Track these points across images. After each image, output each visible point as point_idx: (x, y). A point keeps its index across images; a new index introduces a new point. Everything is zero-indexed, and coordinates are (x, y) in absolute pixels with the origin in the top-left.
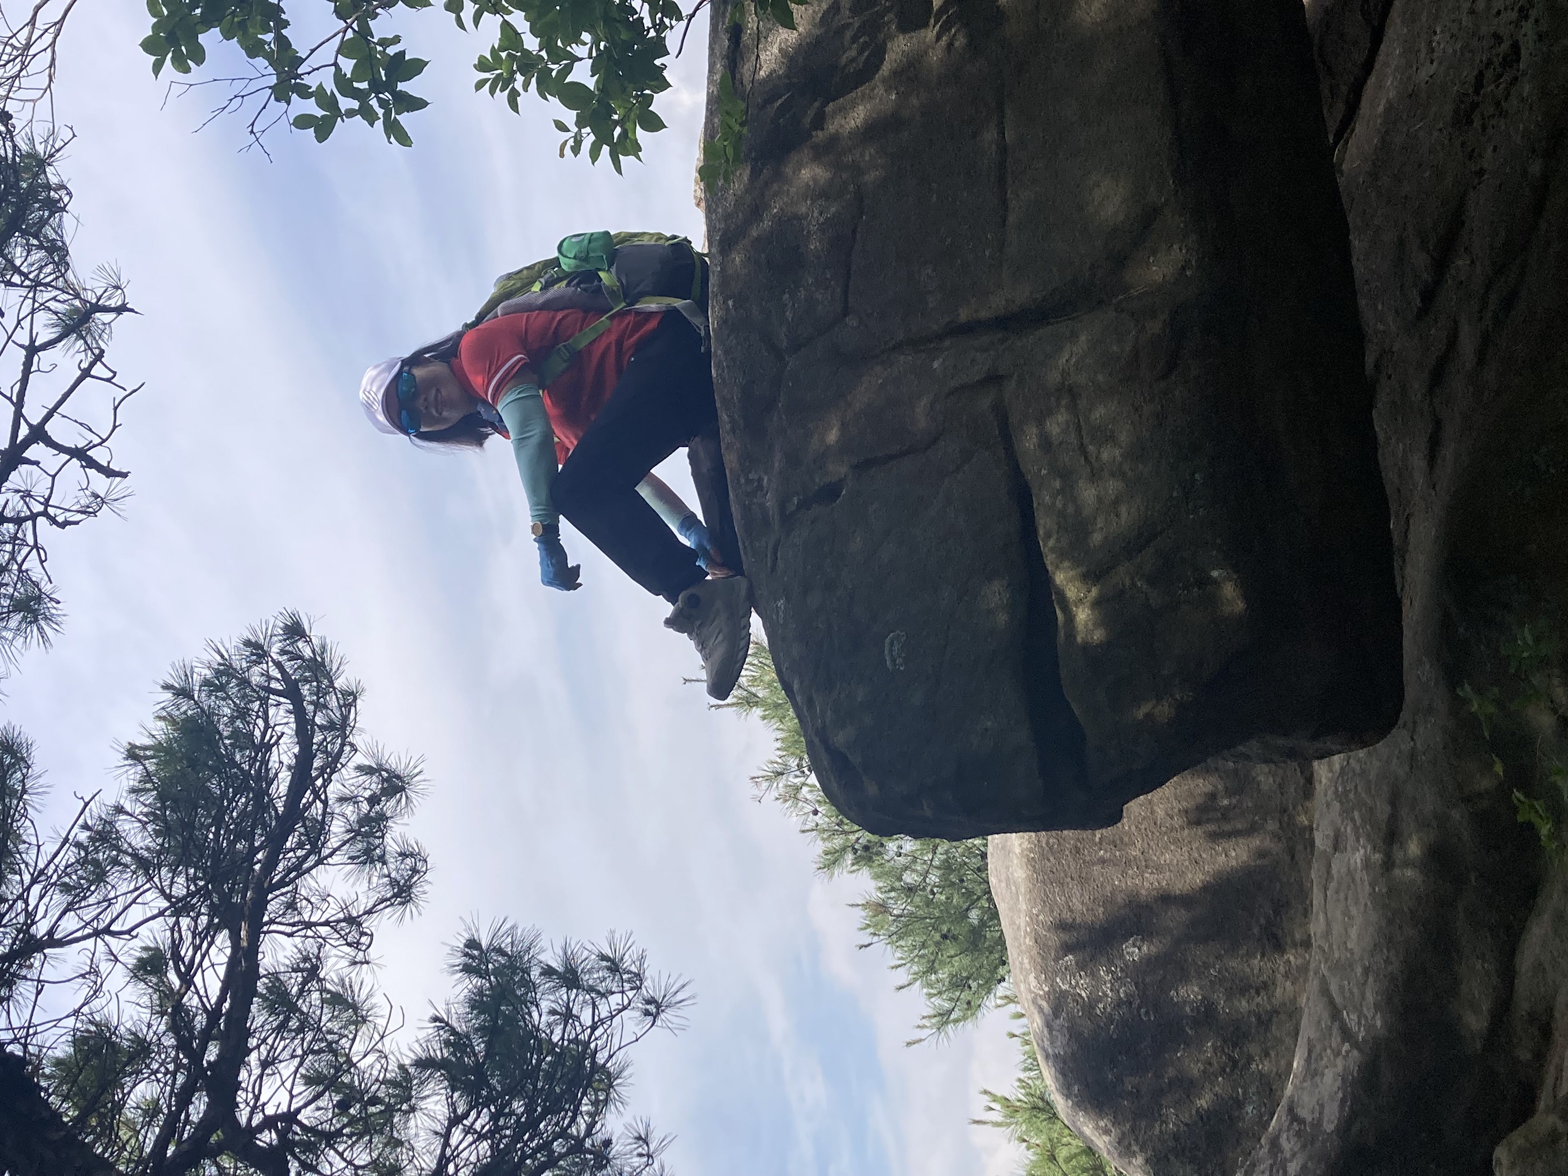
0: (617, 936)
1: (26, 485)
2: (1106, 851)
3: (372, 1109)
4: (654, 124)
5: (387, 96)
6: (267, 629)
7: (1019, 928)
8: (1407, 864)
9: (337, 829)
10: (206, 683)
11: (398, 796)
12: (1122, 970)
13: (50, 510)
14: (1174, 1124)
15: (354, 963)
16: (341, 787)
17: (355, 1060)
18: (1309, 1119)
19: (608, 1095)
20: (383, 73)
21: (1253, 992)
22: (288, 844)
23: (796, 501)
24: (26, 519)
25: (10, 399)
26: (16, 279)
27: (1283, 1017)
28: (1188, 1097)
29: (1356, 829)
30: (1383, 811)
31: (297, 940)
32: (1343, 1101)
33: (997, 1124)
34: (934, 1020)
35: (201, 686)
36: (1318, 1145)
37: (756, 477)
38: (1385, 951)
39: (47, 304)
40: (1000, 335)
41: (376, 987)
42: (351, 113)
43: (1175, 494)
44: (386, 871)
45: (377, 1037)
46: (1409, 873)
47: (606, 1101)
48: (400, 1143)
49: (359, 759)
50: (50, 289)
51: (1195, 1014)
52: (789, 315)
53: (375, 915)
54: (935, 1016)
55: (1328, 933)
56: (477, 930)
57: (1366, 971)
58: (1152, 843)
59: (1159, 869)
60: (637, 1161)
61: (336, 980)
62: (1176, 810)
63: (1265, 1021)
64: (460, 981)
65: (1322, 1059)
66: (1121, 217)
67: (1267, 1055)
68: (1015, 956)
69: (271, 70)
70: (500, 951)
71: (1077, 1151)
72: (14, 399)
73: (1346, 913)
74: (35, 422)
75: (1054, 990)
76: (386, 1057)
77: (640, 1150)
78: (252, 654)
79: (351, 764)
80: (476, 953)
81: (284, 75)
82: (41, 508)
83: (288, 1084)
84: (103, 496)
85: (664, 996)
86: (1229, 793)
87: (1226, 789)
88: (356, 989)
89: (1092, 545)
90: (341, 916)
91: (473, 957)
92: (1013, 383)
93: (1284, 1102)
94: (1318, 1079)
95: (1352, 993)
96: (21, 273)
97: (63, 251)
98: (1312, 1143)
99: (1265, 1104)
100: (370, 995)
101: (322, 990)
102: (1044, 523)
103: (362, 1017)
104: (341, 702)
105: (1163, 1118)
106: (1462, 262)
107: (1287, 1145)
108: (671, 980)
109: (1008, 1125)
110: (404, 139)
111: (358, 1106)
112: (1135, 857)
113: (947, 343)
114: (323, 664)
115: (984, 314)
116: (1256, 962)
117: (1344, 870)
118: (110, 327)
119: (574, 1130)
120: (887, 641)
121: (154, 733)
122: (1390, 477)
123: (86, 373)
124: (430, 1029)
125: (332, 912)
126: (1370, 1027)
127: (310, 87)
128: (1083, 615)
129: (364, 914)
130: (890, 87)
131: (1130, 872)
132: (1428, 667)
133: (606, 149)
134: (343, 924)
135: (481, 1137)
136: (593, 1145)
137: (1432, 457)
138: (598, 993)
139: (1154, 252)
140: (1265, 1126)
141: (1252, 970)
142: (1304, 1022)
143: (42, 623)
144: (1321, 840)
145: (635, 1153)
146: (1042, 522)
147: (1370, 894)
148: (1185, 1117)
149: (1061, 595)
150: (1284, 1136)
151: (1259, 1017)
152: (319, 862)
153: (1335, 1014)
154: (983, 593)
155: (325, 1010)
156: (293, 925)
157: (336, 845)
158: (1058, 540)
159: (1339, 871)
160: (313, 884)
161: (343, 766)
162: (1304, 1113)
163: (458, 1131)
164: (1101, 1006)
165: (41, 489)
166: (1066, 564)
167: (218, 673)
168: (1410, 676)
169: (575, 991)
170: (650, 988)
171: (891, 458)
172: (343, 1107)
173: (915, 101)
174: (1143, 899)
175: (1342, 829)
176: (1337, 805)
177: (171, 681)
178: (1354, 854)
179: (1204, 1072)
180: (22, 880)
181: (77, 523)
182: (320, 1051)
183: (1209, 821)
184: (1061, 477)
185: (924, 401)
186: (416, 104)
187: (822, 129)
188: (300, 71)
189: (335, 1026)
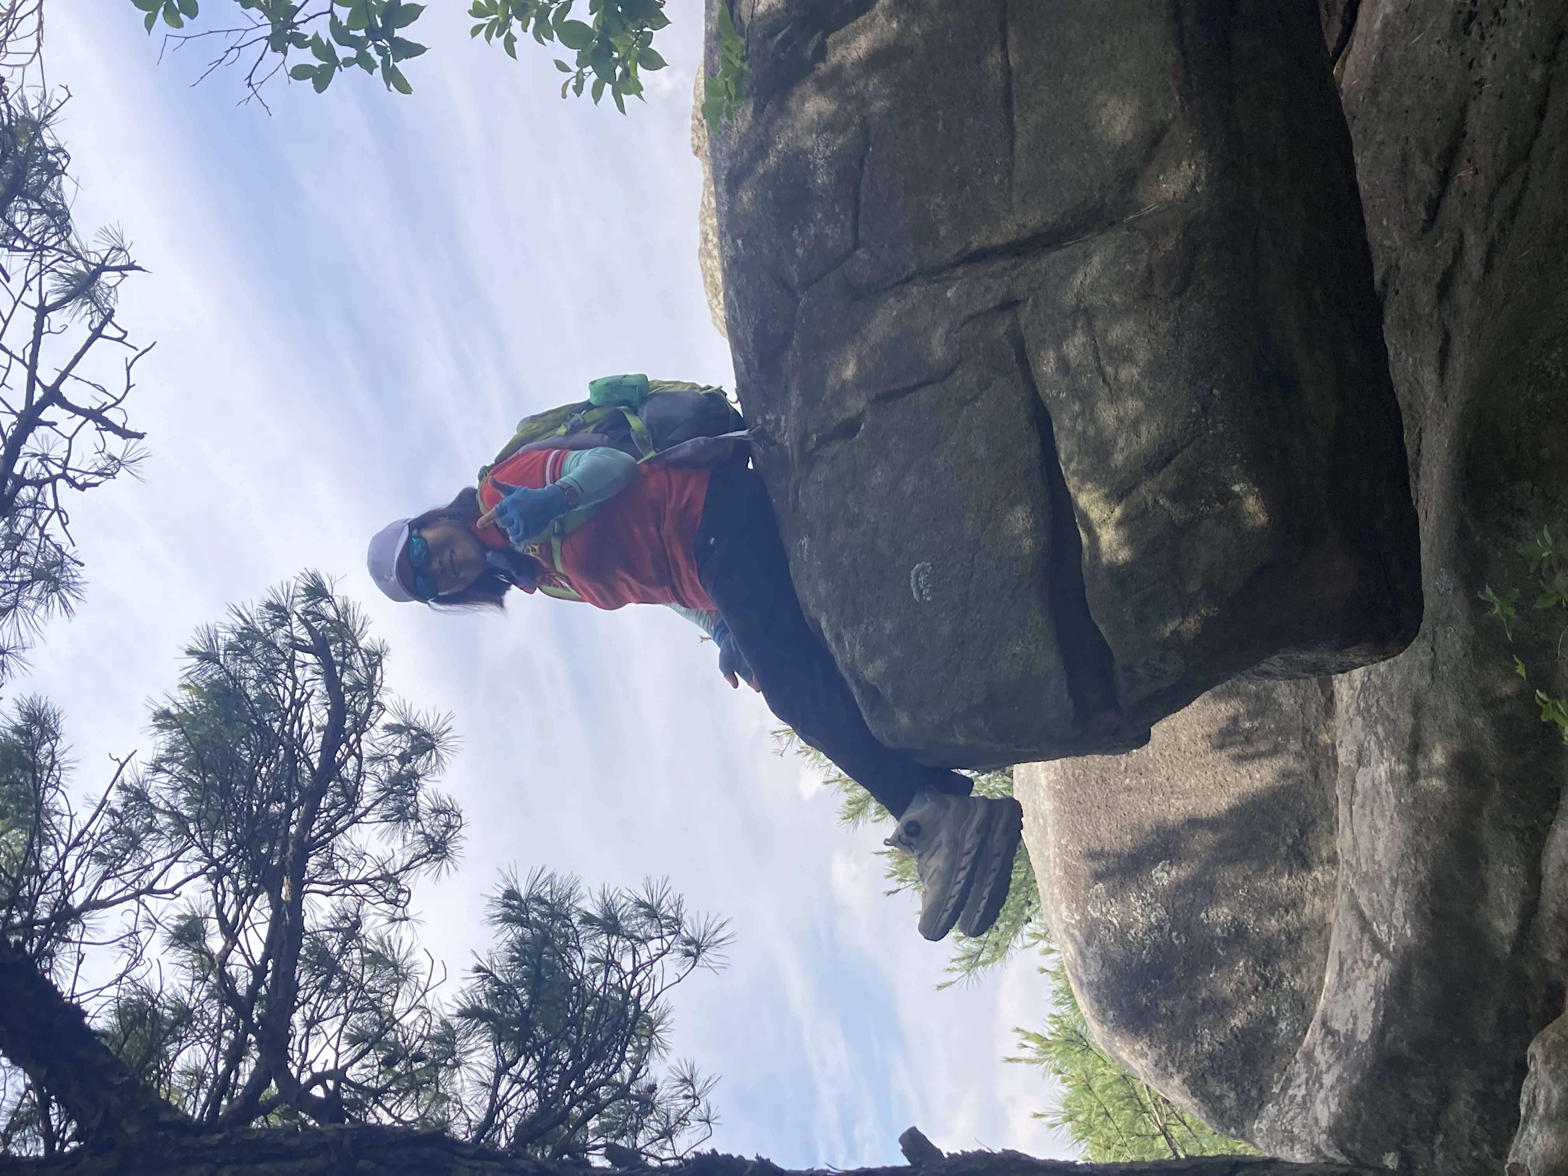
0: (653, 883)
1: (43, 448)
2: (1131, 780)
3: (417, 1066)
4: (654, 62)
5: (384, 43)
6: (288, 591)
7: (1048, 860)
8: (1430, 773)
9: (369, 787)
10: (230, 647)
11: (428, 753)
12: (1152, 896)
13: (68, 472)
14: (1209, 1044)
15: (393, 920)
16: (371, 747)
17: (397, 1017)
18: (1343, 1031)
19: (651, 1040)
20: (379, 20)
21: (1282, 910)
22: (322, 805)
23: (814, 437)
24: (46, 481)
25: (23, 361)
26: (19, 244)
27: (1313, 933)
28: (1222, 1017)
29: (1379, 743)
30: (1406, 721)
31: (335, 899)
32: (1376, 1011)
33: (1031, 1061)
34: (963, 963)
35: (225, 651)
36: (1353, 1055)
37: (773, 417)
38: (1413, 861)
39: (52, 266)
40: (1013, 261)
41: (415, 945)
42: (348, 62)
43: (1194, 410)
44: (420, 828)
45: (418, 994)
46: (1435, 782)
47: (649, 1047)
48: (446, 1098)
49: (387, 718)
50: (54, 252)
51: (1226, 935)
52: (799, 251)
53: (412, 871)
54: (964, 959)
55: (1355, 846)
56: (516, 881)
57: (1394, 882)
58: (1176, 770)
59: (1185, 794)
60: (683, 1104)
61: (375, 939)
62: (1199, 736)
63: (1294, 938)
64: (501, 931)
65: (1353, 971)
66: (1130, 136)
67: (1298, 971)
68: (1046, 887)
69: (266, 20)
70: (540, 901)
71: (1111, 1080)
72: (27, 361)
73: (1373, 827)
74: (49, 383)
75: (1086, 919)
76: (429, 1012)
77: (686, 1092)
78: (275, 617)
79: (380, 724)
80: (516, 903)
81: (278, 26)
82: (60, 471)
83: (334, 1042)
84: (119, 457)
85: (705, 935)
86: (1252, 715)
87: (1248, 711)
88: (396, 948)
89: (1113, 466)
90: (378, 874)
91: (512, 907)
92: (1028, 309)
93: (1317, 1017)
94: (1350, 991)
95: (1382, 906)
96: (24, 238)
97: (64, 215)
98: (1347, 1054)
99: (1298, 1020)
100: (409, 954)
101: (363, 949)
102: (1064, 447)
103: (402, 974)
104: (367, 662)
105: (1199, 1039)
106: (1464, 173)
107: (1322, 1057)
108: (710, 921)
109: (1041, 1062)
110: (404, 87)
111: (403, 1063)
112: (1160, 784)
113: (960, 271)
114: (346, 625)
115: (998, 240)
116: (1284, 881)
117: (1368, 784)
118: (116, 290)
119: (617, 1077)
120: (913, 573)
121: (179, 701)
122: (1401, 390)
123: (97, 334)
124: (474, 980)
125: (369, 869)
126: (1401, 936)
127: (307, 36)
128: (1108, 537)
129: (401, 870)
130: (891, 16)
131: (1156, 799)
132: (1445, 577)
133: (608, 87)
134: (380, 882)
135: (529, 1086)
136: (637, 1091)
137: (1442, 372)
138: (638, 939)
139: (1164, 170)
140: (1299, 1041)
141: (1280, 889)
142: (1334, 935)
143: (63, 591)
144: (1344, 756)
145: (681, 1095)
146: (1063, 446)
147: (1396, 806)
148: (1220, 1037)
149: (1085, 516)
150: (1318, 1049)
151: (1289, 934)
152: (355, 821)
153: (1365, 926)
154: (1006, 520)
155: (366, 970)
156: (331, 884)
157: (368, 805)
158: (1079, 463)
159: (1363, 785)
160: (347, 844)
161: (372, 725)
162: (1337, 1025)
163: (506, 1080)
164: (1132, 932)
165: (58, 451)
166: (1089, 486)
167: (242, 637)
168: (1428, 587)
169: (615, 938)
170: (688, 929)
171: (907, 391)
172: (389, 1062)
173: (917, 30)
174: (1170, 824)
175: (1366, 744)
176: (1359, 720)
177: (196, 647)
178: (1378, 767)
179: (1237, 991)
180: (57, 850)
181: (96, 485)
182: (362, 1010)
183: (1232, 744)
184: (1080, 399)
185: (941, 331)
186: (416, 50)
187: (824, 61)
188: (295, 20)
189: (377, 984)
